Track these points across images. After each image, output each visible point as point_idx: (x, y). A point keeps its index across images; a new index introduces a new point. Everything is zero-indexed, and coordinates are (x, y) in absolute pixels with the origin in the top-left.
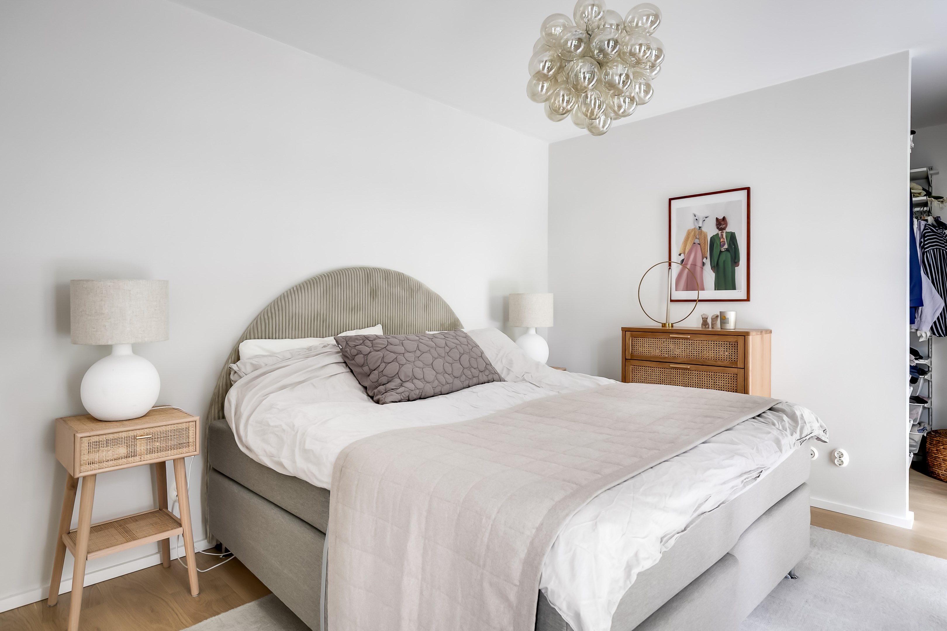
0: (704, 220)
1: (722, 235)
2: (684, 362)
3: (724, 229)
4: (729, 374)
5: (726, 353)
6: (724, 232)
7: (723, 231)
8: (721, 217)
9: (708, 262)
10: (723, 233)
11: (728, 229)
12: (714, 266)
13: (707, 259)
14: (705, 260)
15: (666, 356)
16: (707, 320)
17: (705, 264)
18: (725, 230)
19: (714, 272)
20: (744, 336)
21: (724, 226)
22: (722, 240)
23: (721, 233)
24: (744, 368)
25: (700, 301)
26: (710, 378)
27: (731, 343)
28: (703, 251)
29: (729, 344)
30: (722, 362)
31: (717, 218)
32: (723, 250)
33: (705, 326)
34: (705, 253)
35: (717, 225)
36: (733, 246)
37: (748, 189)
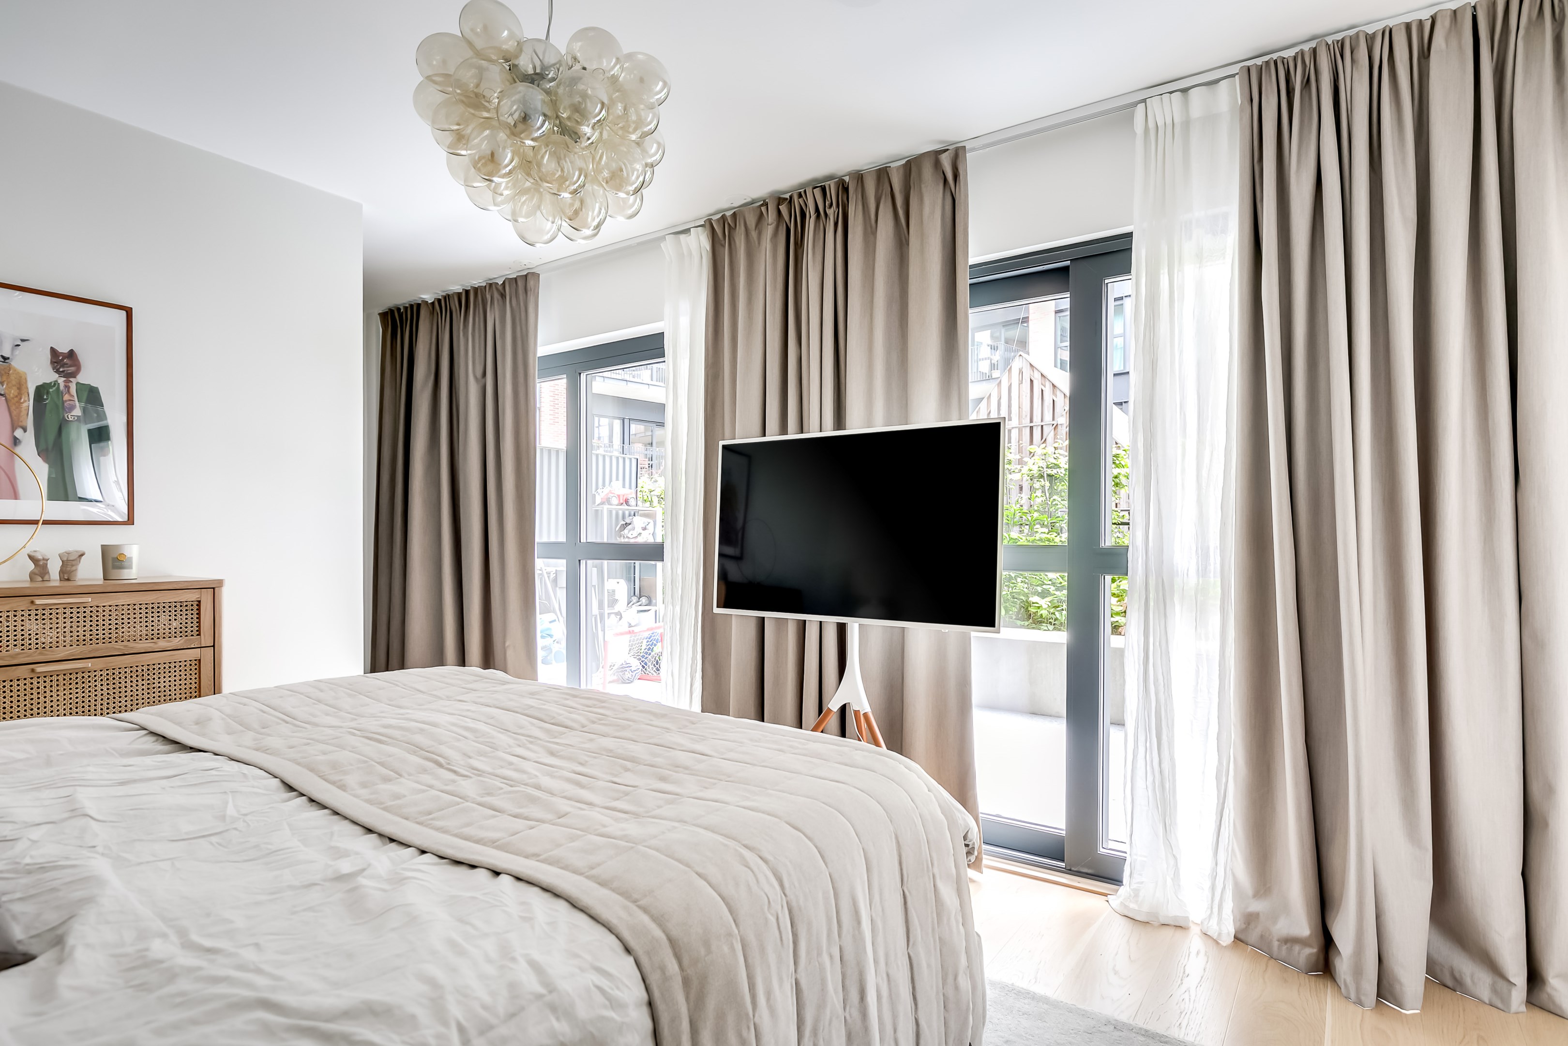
0: (18, 345)
1: (67, 388)
2: (73, 656)
3: (74, 375)
4: (180, 662)
5: (175, 624)
6: (71, 382)
7: (71, 379)
8: (63, 349)
9: (28, 440)
10: (70, 384)
11: (85, 377)
12: (47, 450)
13: (25, 431)
14: (19, 433)
16: (47, 564)
17: (20, 442)
18: (75, 377)
19: (45, 461)
20: (214, 588)
21: (72, 369)
22: (66, 397)
23: (68, 382)
24: (214, 646)
25: (46, 522)
26: (138, 679)
27: (185, 604)
28: (14, 413)
29: (181, 606)
31: (53, 351)
32: (68, 419)
33: (42, 578)
34: (21, 419)
35: (52, 363)
36: (95, 415)
37: (129, 312)
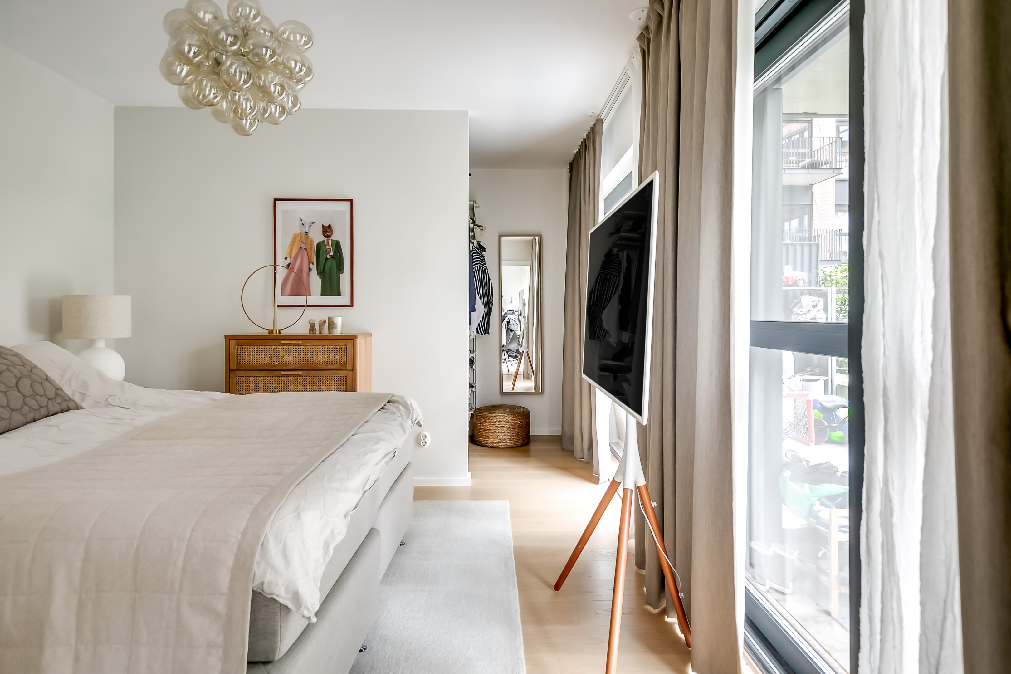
0: (311, 226)
1: (328, 242)
2: (296, 368)
3: (330, 236)
4: (339, 376)
5: (337, 357)
6: (329, 239)
7: (329, 238)
8: (326, 225)
9: (314, 267)
10: (329, 241)
11: (334, 237)
12: (320, 273)
13: (313, 264)
14: (311, 266)
15: (277, 364)
16: (314, 326)
17: (311, 270)
18: (331, 237)
19: (320, 278)
20: (353, 340)
21: (330, 233)
22: (328, 247)
23: (327, 240)
24: (353, 370)
25: (308, 306)
26: (321, 382)
27: (341, 347)
28: (309, 257)
29: (339, 348)
30: (333, 365)
31: (323, 225)
32: (329, 257)
33: (313, 332)
34: (312, 259)
35: (323, 232)
36: (338, 254)
37: (351, 201)
